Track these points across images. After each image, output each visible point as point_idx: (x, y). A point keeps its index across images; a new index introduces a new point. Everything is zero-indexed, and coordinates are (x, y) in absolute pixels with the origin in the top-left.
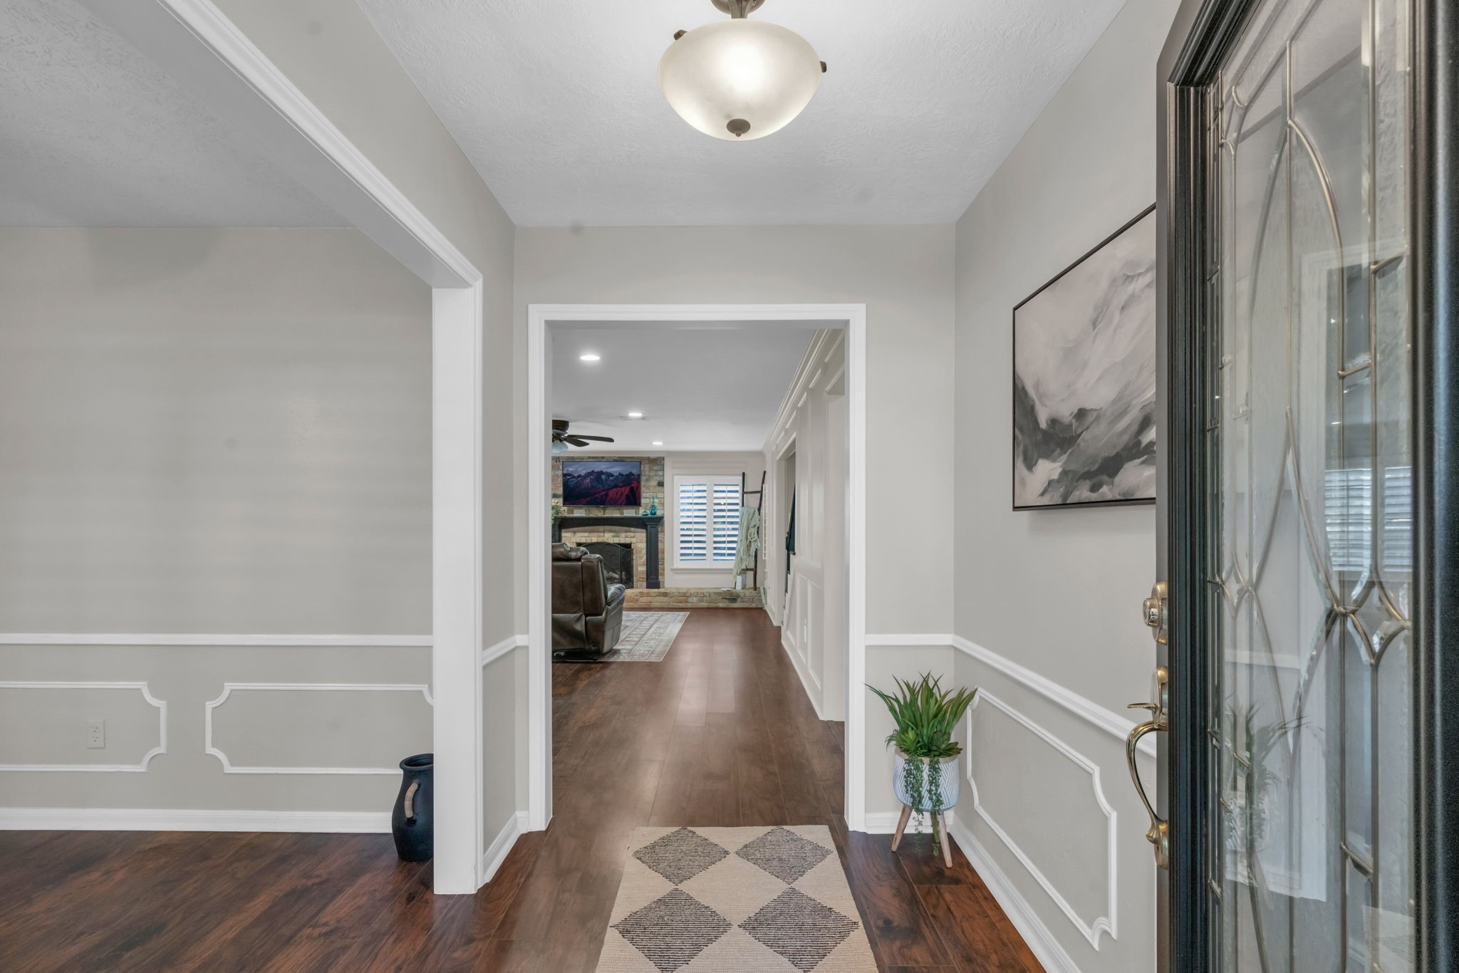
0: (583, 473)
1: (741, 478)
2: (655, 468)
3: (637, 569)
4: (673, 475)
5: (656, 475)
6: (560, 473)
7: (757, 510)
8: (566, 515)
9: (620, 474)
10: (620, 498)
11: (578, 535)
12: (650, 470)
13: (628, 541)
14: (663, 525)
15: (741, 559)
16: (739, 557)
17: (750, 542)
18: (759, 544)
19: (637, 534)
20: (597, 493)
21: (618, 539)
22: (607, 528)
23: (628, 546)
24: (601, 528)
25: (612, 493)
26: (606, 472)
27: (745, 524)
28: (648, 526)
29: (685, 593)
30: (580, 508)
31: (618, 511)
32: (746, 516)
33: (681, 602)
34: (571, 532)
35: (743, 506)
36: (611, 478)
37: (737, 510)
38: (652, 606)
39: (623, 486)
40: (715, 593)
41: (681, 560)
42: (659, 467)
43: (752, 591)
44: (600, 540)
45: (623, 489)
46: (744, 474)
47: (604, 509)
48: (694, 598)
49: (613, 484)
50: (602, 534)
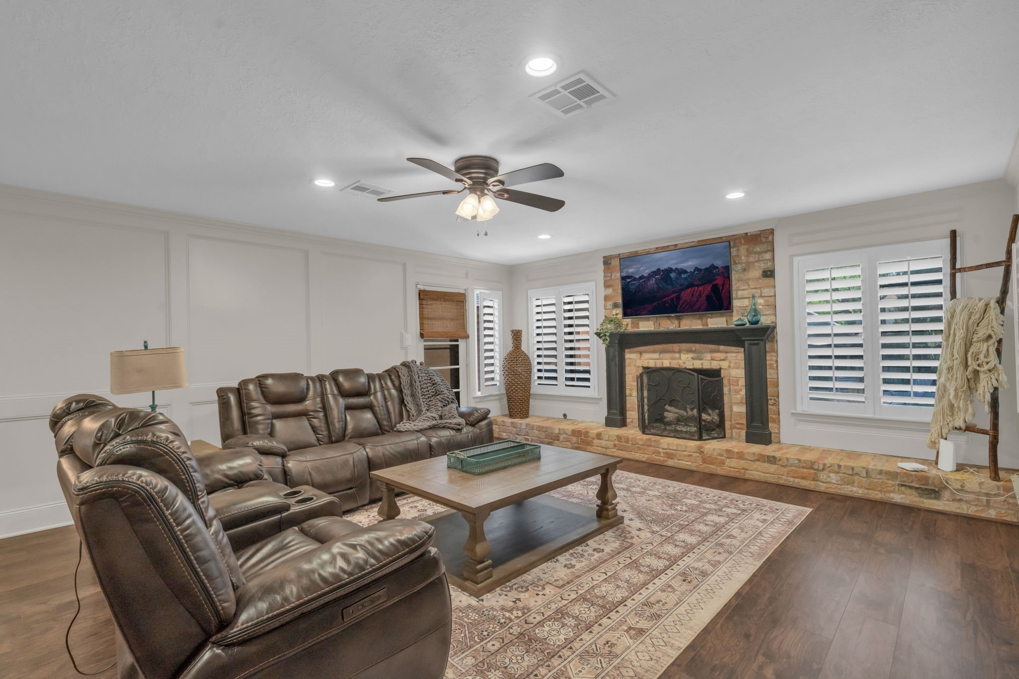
0: (646, 273)
1: (948, 241)
2: (758, 249)
3: (731, 410)
4: (791, 257)
5: (758, 261)
6: (617, 275)
7: (993, 304)
8: (630, 329)
9: (696, 269)
10: (697, 301)
11: (646, 356)
12: (749, 253)
13: (715, 365)
14: (773, 339)
15: (952, 406)
16: (945, 402)
17: (976, 373)
18: (1003, 378)
19: (729, 355)
20: (664, 297)
21: (700, 362)
22: (684, 346)
23: (715, 374)
24: (676, 347)
25: (686, 295)
26: (677, 269)
27: (960, 334)
28: (746, 343)
29: (813, 463)
30: (648, 320)
31: (699, 321)
32: (960, 319)
33: (804, 478)
34: (636, 352)
35: (953, 295)
36: (683, 276)
37: (939, 307)
38: (747, 476)
39: (701, 285)
40: (881, 472)
41: (811, 399)
42: (764, 247)
43: (984, 477)
44: (675, 364)
45: (701, 288)
46: (954, 234)
47: (679, 318)
48: (833, 475)
49: (686, 283)
50: (677, 355)
